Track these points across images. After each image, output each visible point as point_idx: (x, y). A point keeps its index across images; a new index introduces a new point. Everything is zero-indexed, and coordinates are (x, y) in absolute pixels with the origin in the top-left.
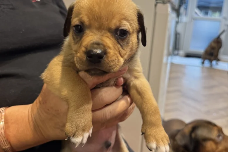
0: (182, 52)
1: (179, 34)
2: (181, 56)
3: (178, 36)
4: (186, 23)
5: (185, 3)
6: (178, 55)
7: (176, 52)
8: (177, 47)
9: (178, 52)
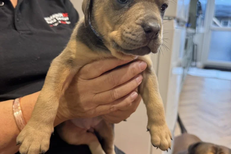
0: (199, 64)
1: (196, 45)
2: (199, 68)
3: (195, 47)
4: (203, 34)
5: (202, 14)
6: (195, 66)
7: (194, 64)
8: (195, 59)
9: (196, 63)
